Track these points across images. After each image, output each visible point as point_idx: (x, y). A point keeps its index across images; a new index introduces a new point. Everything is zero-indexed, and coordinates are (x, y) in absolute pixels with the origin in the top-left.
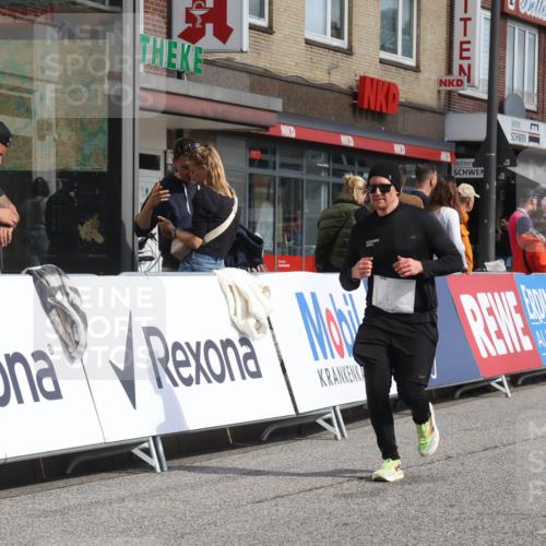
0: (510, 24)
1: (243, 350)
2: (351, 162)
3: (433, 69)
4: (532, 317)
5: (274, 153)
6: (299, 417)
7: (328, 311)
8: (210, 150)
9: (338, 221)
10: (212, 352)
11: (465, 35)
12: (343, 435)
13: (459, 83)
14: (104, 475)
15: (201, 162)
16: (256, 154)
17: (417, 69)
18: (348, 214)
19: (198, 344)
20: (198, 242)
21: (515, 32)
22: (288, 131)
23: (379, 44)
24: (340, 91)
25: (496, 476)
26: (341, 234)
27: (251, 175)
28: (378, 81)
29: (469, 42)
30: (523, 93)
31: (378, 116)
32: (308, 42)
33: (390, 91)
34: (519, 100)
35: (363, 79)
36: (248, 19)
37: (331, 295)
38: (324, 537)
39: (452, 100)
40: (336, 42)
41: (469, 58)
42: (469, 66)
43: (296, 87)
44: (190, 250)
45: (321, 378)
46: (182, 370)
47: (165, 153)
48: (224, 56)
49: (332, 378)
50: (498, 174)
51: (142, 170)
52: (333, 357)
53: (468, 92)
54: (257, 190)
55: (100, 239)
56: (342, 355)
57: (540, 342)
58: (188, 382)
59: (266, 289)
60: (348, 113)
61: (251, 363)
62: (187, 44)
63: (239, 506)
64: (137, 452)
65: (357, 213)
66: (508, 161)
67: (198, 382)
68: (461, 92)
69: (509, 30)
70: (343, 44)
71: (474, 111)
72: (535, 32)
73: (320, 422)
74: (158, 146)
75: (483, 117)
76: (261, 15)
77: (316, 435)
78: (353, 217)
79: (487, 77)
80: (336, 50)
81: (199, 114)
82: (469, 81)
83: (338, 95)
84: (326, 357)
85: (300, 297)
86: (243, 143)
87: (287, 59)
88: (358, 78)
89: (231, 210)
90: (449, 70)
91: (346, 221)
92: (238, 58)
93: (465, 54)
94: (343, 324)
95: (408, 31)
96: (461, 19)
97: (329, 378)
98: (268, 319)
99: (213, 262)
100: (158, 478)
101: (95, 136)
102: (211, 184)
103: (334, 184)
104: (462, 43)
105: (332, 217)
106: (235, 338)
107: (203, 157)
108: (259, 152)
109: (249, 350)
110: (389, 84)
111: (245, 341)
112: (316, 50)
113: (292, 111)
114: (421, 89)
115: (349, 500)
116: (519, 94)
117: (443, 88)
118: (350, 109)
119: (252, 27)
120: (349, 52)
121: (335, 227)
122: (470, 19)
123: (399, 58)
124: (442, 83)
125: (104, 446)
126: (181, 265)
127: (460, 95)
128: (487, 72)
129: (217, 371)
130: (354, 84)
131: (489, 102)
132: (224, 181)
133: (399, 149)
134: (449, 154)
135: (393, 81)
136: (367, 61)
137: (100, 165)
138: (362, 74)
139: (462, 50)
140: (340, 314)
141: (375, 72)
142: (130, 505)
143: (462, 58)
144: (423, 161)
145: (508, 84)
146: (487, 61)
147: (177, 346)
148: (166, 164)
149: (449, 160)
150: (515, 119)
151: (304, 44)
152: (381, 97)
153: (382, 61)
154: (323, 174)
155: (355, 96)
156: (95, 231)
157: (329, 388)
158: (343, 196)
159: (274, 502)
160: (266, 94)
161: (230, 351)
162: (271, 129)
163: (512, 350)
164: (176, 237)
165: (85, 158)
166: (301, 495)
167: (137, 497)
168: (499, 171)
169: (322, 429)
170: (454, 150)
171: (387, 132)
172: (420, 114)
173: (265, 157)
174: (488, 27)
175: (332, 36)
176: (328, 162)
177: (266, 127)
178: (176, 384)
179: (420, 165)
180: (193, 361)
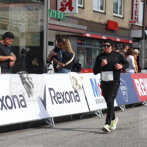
3: (128, 18)
5: (84, 41)
6: (90, 112)
10: (67, 95)
11: (136, 9)
12: (102, 117)
13: (135, 22)
15: (65, 44)
16: (79, 41)
17: (123, 18)
19: (63, 92)
20: (64, 65)
22: (88, 35)
23: (113, 11)
24: (102, 24)
27: (78, 47)
28: (113, 21)
29: (137, 11)
31: (113, 31)
32: (94, 11)
33: (116, 24)
35: (109, 21)
36: (78, 5)
37: (99, 79)
38: (96, 145)
39: (133, 26)
40: (101, 11)
41: (137, 15)
42: (137, 17)
43: (90, 23)
45: (96, 102)
46: (59, 99)
47: (55, 41)
48: (71, 15)
51: (49, 46)
52: (100, 96)
53: (137, 24)
55: (37, 64)
58: (60, 103)
59: (82, 78)
60: (104, 30)
62: (61, 12)
63: (74, 136)
64: (46, 121)
67: (63, 103)
68: (135, 24)
70: (103, 11)
71: (139, 29)
73: (96, 113)
74: (53, 39)
75: (141, 31)
76: (81, 4)
77: (95, 117)
79: (142, 20)
80: (101, 13)
82: (137, 21)
83: (102, 25)
84: (98, 96)
85: (91, 80)
86: (76, 38)
87: (88, 16)
88: (107, 21)
89: (73, 56)
90: (132, 18)
92: (75, 15)
93: (136, 14)
95: (121, 8)
96: (135, 5)
97: (98, 101)
98: (82, 86)
99: (68, 70)
101: (37, 37)
102: (68, 49)
103: (100, 49)
104: (135, 11)
106: (73, 91)
107: (65, 42)
108: (80, 41)
109: (77, 94)
111: (76, 92)
112: (96, 13)
113: (89, 29)
114: (124, 24)
115: (103, 134)
119: (79, 7)
120: (105, 14)
122: (138, 4)
123: (118, 15)
124: (130, 22)
125: (38, 120)
126: (59, 71)
127: (135, 25)
128: (142, 19)
129: (69, 100)
130: (106, 22)
131: (143, 27)
132: (71, 48)
133: (118, 40)
134: (131, 41)
135: (117, 21)
136: (110, 16)
137: (38, 44)
139: (135, 13)
141: (112, 19)
143: (135, 15)
144: (125, 43)
146: (142, 16)
147: (58, 93)
148: (55, 44)
149: (132, 43)
151: (93, 12)
152: (114, 26)
153: (114, 16)
154: (97, 47)
155: (106, 25)
156: (36, 62)
157: (99, 104)
159: (83, 135)
160: (82, 25)
161: (72, 94)
162: (84, 35)
164: (58, 64)
165: (34, 43)
166: (91, 133)
167: (46, 134)
169: (96, 115)
170: (133, 40)
171: (115, 35)
172: (124, 30)
173: (82, 42)
174: (143, 7)
175: (100, 9)
176: (99, 44)
177: (82, 34)
178: (57, 103)
179: (124, 44)
180: (62, 97)
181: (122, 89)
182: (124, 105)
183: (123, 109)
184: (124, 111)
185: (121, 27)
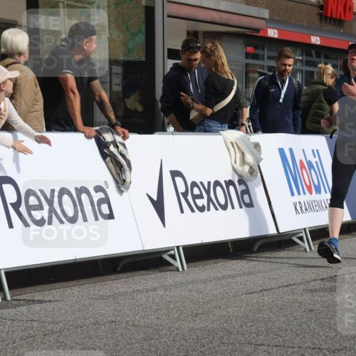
1: (240, 188)
2: (318, 56)
5: (263, 49)
6: (279, 235)
7: (301, 161)
8: (216, 46)
9: (312, 98)
10: (218, 189)
12: (310, 248)
14: (143, 272)
16: (250, 49)
18: (318, 92)
19: (209, 183)
20: (209, 111)
22: (273, 33)
26: (313, 106)
27: (246, 64)
31: (339, 22)
37: (303, 150)
38: (296, 319)
44: (203, 117)
45: (296, 208)
46: (197, 201)
49: (304, 209)
51: (169, 60)
52: (305, 194)
54: (251, 75)
55: (140, 109)
56: (311, 193)
58: (202, 209)
59: (257, 145)
60: (316, 20)
61: (246, 197)
63: (236, 296)
64: (166, 257)
67: (209, 210)
73: (295, 239)
77: (291, 248)
78: (322, 94)
81: (209, 20)
83: (309, 6)
84: (299, 194)
85: (281, 151)
86: (242, 41)
89: (232, 89)
91: (317, 97)
94: (312, 170)
97: (301, 208)
99: (220, 125)
100: (181, 275)
101: (136, 35)
102: (218, 71)
103: (306, 71)
105: (307, 95)
106: (235, 180)
107: (212, 51)
108: (252, 48)
109: (245, 188)
111: (242, 182)
113: (276, 18)
115: (314, 294)
118: (319, 17)
121: (309, 101)
125: (143, 252)
126: (198, 127)
129: (223, 202)
132: (227, 68)
137: (140, 56)
140: (310, 164)
142: (161, 293)
147: (194, 184)
152: (341, 8)
154: (298, 64)
155: (321, 7)
156: (137, 103)
157: (301, 216)
159: (261, 294)
160: (257, 6)
161: (231, 188)
162: (261, 31)
164: (193, 108)
165: (130, 51)
166: (281, 289)
167: (165, 288)
169: (296, 244)
171: (345, 34)
173: (257, 52)
176: (302, 56)
177: (258, 31)
178: (193, 211)
180: (205, 195)
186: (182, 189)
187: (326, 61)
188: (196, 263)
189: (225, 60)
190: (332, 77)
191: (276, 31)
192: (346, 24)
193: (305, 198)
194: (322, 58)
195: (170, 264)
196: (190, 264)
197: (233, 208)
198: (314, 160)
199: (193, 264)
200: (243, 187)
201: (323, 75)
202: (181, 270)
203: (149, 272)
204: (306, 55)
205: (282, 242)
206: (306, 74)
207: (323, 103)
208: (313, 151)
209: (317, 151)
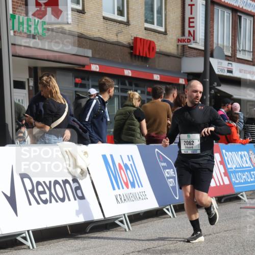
0: (216, 8)
1: (74, 185)
2: (130, 84)
3: (174, 33)
4: (229, 166)
5: (88, 80)
6: (106, 220)
7: (120, 164)
8: (50, 78)
9: (125, 116)
10: (57, 186)
11: (191, 14)
12: (129, 229)
13: (189, 41)
14: (2, 250)
16: (78, 80)
17: (165, 33)
18: (130, 112)
19: (50, 182)
20: (48, 128)
21: (219, 12)
22: (95, 68)
23: (144, 19)
24: (124, 46)
25: (210, 249)
26: (127, 123)
28: (144, 40)
29: (193, 18)
30: (224, 46)
31: (145, 59)
32: (104, 18)
33: (150, 45)
34: (221, 50)
35: (136, 39)
36: (71, 5)
37: (121, 156)
39: (185, 50)
40: (120, 18)
41: (193, 27)
42: (194, 31)
43: (99, 43)
45: (117, 199)
46: (41, 196)
47: (28, 80)
49: (123, 200)
50: (210, 90)
51: (15, 89)
52: (123, 188)
53: (194, 45)
56: (128, 187)
57: (233, 180)
58: (45, 202)
59: (86, 153)
60: (128, 57)
61: (79, 192)
64: (19, 238)
65: (135, 112)
66: (216, 83)
67: (51, 202)
68: (189, 46)
69: (216, 11)
70: (124, 19)
71: (197, 56)
72: (230, 12)
73: (117, 222)
74: (24, 76)
75: (202, 60)
76: (78, 3)
77: (115, 229)
78: (133, 114)
79: (203, 38)
80: (120, 22)
81: (45, 58)
82: (194, 39)
83: (122, 48)
84: (119, 188)
85: (104, 157)
86: (71, 74)
88: (133, 38)
90: (183, 34)
91: (129, 116)
93: (191, 25)
94: (128, 171)
95: (160, 12)
96: (189, 5)
97: (121, 199)
98: (88, 168)
100: (31, 252)
102: (53, 97)
103: (121, 96)
104: (190, 18)
105: (121, 114)
106: (70, 179)
108: (80, 79)
109: (78, 185)
110: (150, 41)
111: (75, 180)
112: (109, 22)
113: (97, 56)
114: (168, 44)
116: (222, 47)
117: (180, 43)
118: (129, 55)
119: (73, 10)
120: (127, 23)
121: (123, 119)
122: (194, 5)
123: (155, 27)
124: (179, 40)
125: (1, 236)
127: (189, 47)
128: (204, 34)
129: (61, 196)
130: (131, 41)
131: (205, 51)
133: (156, 77)
134: (183, 80)
135: (152, 40)
136: (138, 29)
138: (135, 36)
139: (190, 22)
140: (126, 166)
141: (142, 35)
143: (190, 27)
144: (170, 84)
145: (215, 41)
146: (204, 28)
147: (39, 183)
148: (29, 86)
149: (184, 83)
150: (220, 60)
151: (102, 19)
152: (146, 49)
153: (146, 29)
155: (132, 48)
157: (122, 204)
158: (127, 103)
160: (82, 47)
161: (67, 185)
162: (86, 66)
163: (218, 185)
164: (35, 126)
168: (211, 89)
169: (118, 226)
170: (186, 77)
171: (150, 68)
172: (167, 58)
173: (84, 82)
174: (204, 9)
175: (118, 15)
176: (118, 84)
177: (84, 66)
178: (38, 203)
179: (168, 86)
180: (47, 191)
181: (167, 174)
182: (172, 206)
183: (170, 214)
184: (172, 217)
185: (163, 52)
186: (29, 187)
187: (136, 88)
188: (42, 243)
189: (58, 89)
190: (139, 101)
191: (97, 66)
192: (150, 60)
193: (124, 191)
194: (134, 86)
195: (23, 244)
196: (38, 243)
197: (69, 200)
198: (129, 163)
199: (41, 243)
200: (76, 185)
201: (132, 99)
202: (31, 247)
203: (6, 251)
204: (121, 84)
205: (108, 225)
206: (121, 98)
207: (134, 120)
208: (128, 156)
209: (131, 156)
